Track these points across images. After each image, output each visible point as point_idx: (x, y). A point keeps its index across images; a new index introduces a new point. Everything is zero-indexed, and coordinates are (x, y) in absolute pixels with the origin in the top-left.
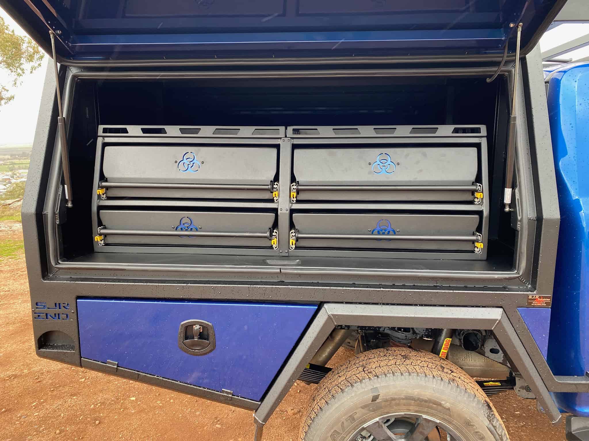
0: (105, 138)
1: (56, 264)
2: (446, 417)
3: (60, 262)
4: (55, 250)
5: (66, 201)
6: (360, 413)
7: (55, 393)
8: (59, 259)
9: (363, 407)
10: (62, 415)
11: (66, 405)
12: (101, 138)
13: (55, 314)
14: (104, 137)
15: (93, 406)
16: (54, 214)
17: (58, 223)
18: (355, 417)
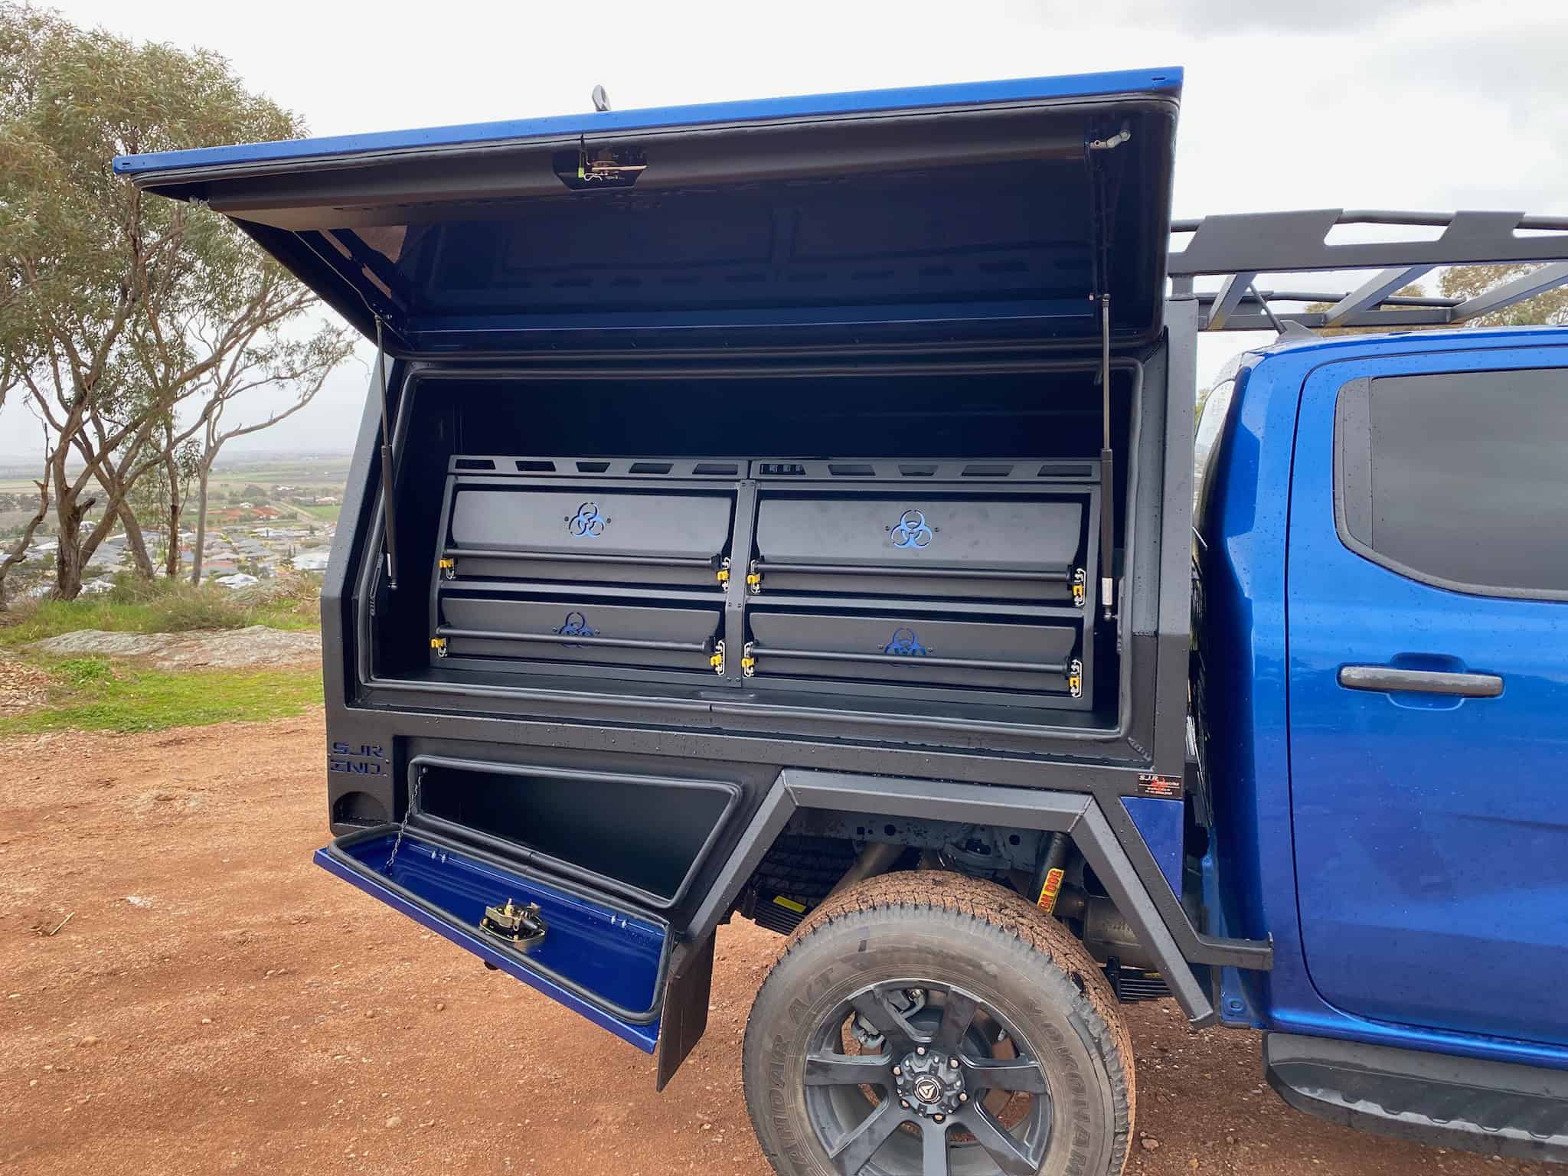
0: (459, 477)
1: (367, 682)
2: (993, 992)
3: (372, 677)
4: (366, 658)
5: (389, 580)
6: (838, 971)
7: (373, 953)
8: (371, 672)
9: (845, 960)
10: (381, 989)
11: (391, 974)
12: (453, 477)
13: (361, 765)
14: (457, 475)
15: (437, 980)
16: (368, 599)
17: (373, 614)
18: (831, 977)
